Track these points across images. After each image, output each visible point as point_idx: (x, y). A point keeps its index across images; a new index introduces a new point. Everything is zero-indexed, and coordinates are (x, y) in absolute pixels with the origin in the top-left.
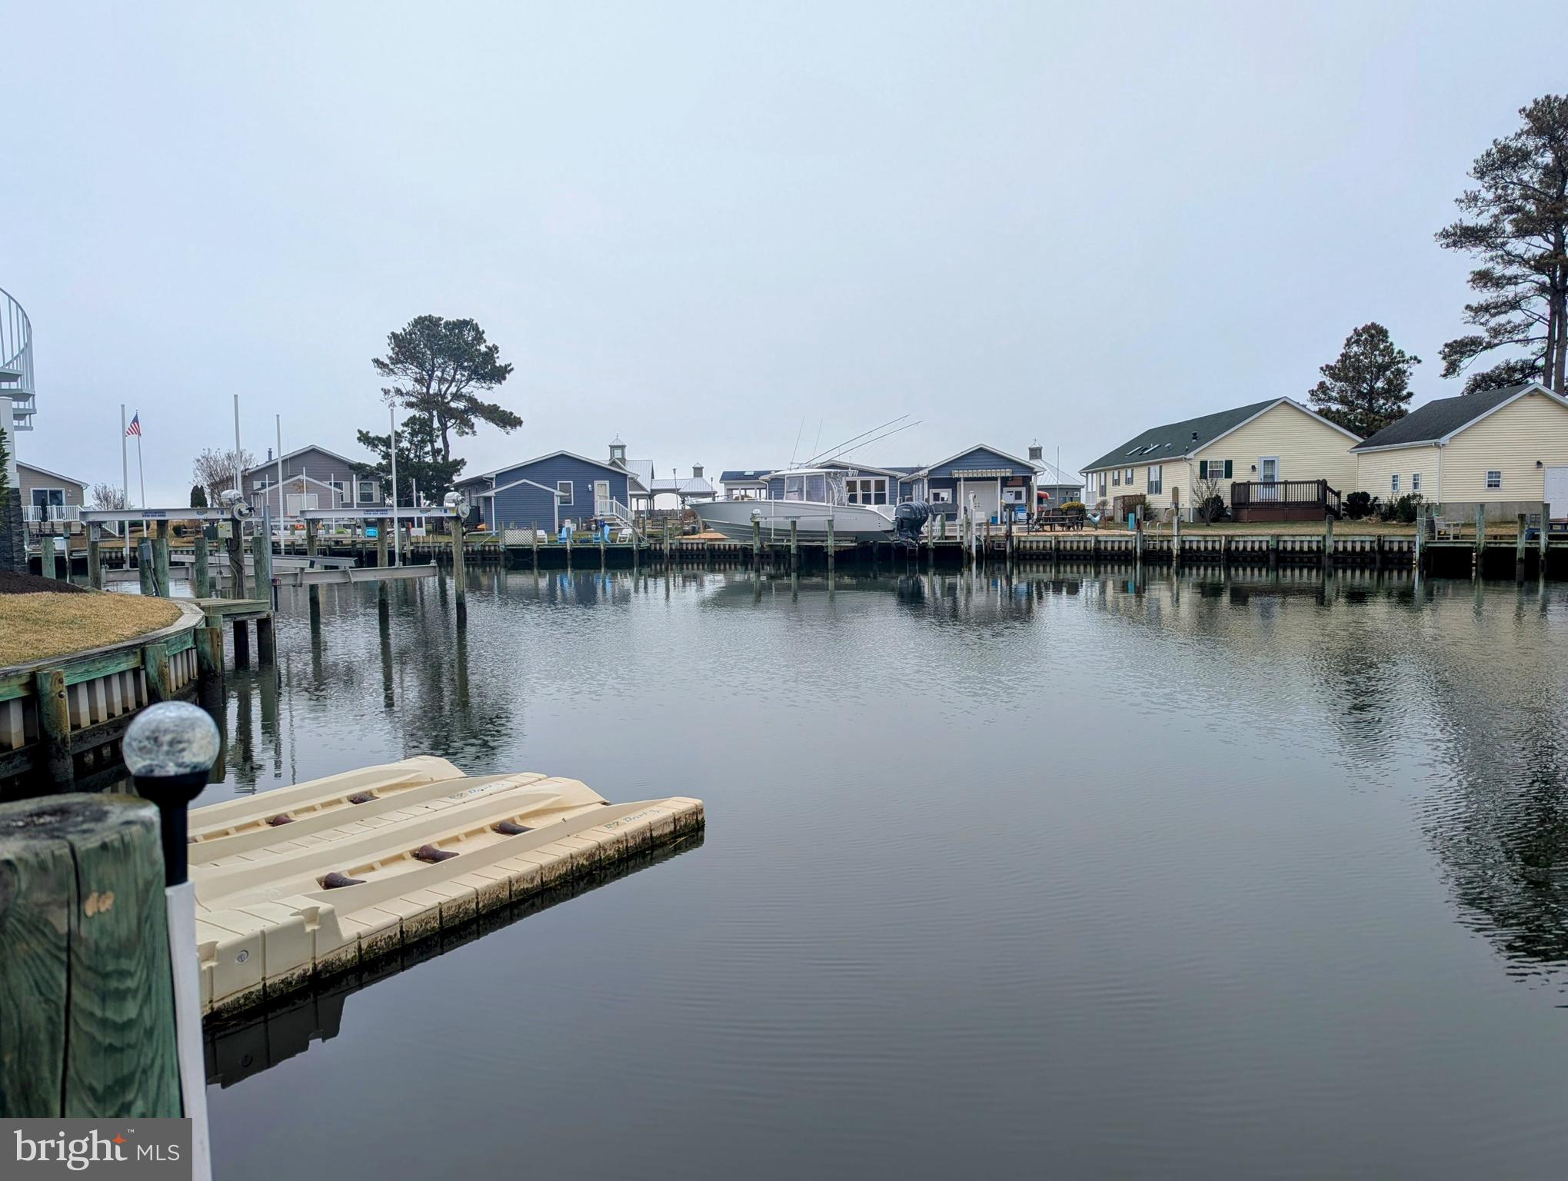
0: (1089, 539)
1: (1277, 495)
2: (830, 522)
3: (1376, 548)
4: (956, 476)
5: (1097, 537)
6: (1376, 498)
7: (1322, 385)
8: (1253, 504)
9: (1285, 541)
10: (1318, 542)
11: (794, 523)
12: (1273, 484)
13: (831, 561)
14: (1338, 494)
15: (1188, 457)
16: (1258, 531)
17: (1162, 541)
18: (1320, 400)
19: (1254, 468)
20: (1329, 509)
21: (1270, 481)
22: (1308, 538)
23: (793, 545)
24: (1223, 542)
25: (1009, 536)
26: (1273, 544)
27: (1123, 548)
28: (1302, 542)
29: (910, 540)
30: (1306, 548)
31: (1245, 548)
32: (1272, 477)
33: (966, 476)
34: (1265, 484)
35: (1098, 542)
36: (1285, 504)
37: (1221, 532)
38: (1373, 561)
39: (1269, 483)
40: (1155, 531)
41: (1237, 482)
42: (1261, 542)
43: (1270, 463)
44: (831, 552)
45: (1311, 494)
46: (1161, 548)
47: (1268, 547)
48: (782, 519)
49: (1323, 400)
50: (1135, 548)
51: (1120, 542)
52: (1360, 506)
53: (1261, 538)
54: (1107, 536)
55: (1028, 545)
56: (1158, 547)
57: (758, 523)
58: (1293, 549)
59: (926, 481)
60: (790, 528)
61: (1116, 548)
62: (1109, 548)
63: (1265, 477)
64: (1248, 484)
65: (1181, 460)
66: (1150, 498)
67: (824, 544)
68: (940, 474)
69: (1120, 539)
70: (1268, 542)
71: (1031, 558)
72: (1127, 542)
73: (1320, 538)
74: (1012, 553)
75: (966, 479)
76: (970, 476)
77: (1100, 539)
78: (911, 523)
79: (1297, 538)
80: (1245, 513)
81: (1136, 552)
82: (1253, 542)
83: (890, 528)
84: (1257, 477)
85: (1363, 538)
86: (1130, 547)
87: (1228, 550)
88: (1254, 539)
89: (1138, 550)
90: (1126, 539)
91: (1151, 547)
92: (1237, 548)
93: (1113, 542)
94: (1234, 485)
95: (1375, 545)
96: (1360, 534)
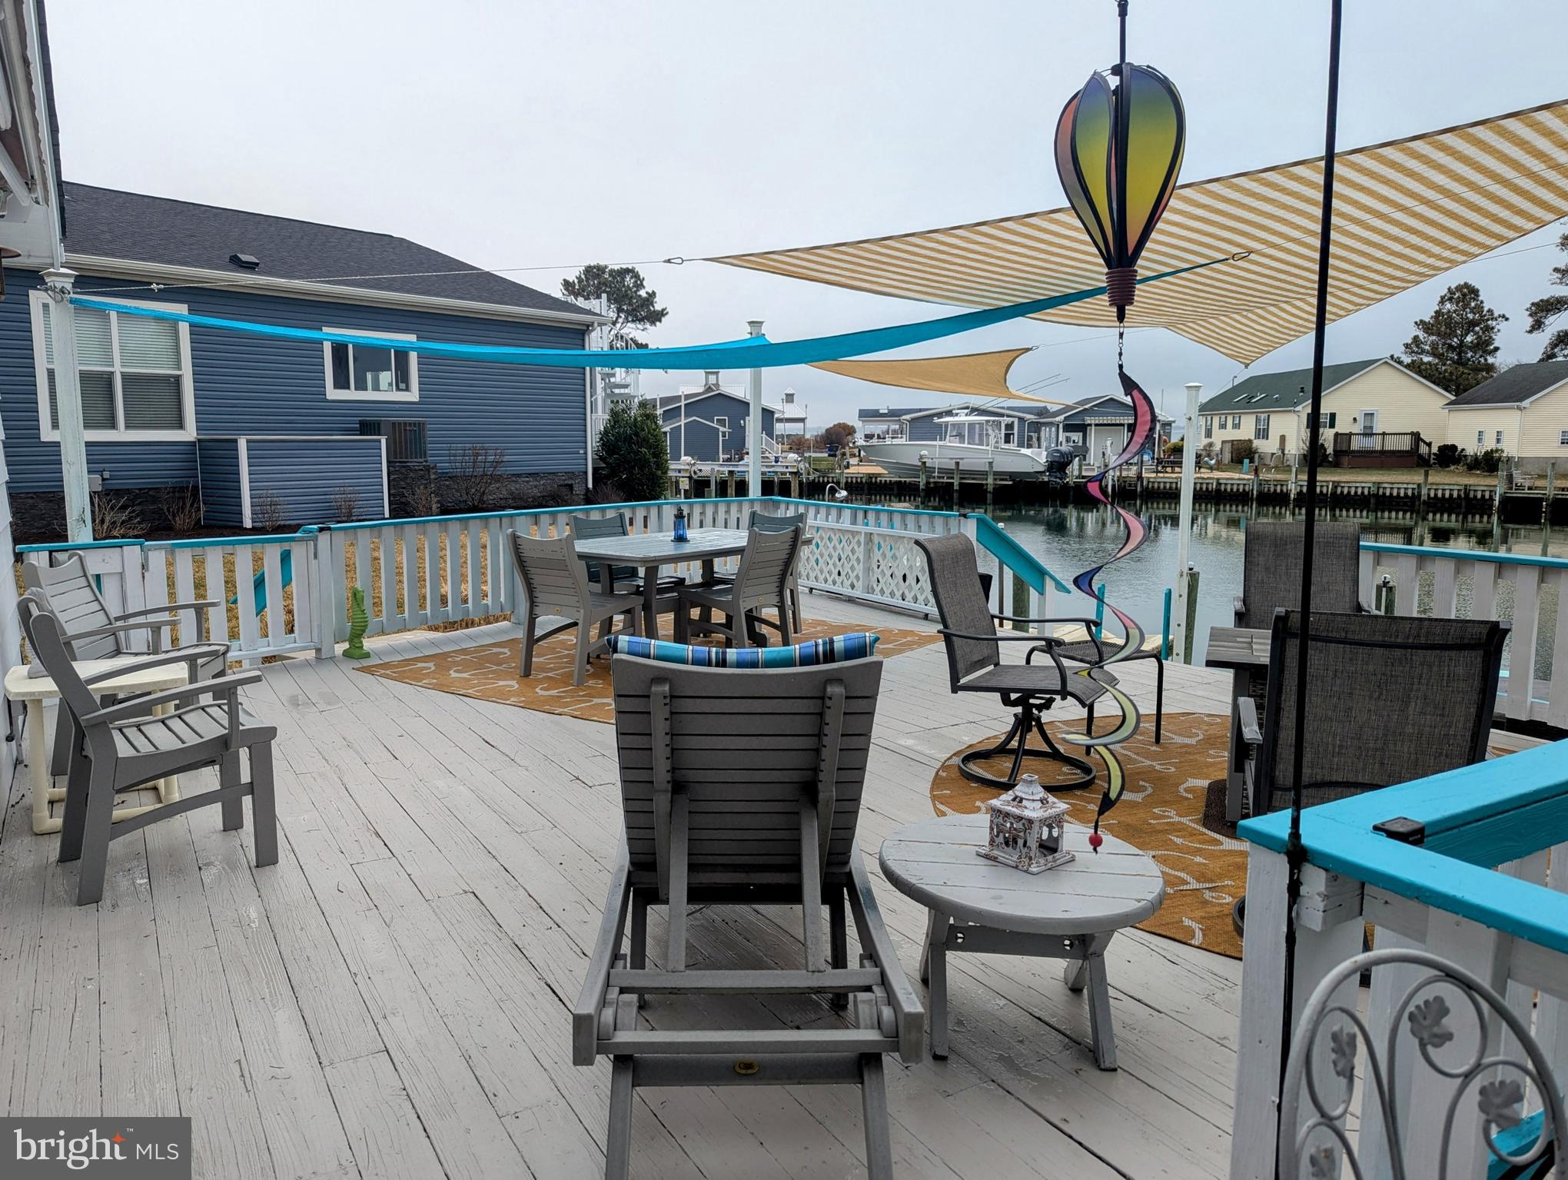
0: (1211, 481)
1: (1375, 444)
2: (991, 463)
3: (1463, 496)
4: (1089, 422)
5: (1218, 479)
6: (1463, 450)
7: (1416, 338)
8: (1353, 451)
9: (1385, 488)
10: (1413, 489)
11: (957, 464)
12: (1372, 434)
13: (989, 496)
14: (1429, 445)
15: (1297, 409)
16: (1360, 478)
17: (1276, 485)
18: (1413, 352)
19: (1355, 419)
20: (1420, 456)
21: (1369, 431)
22: (1405, 486)
23: (956, 482)
24: (1330, 487)
25: (1140, 477)
26: (1374, 490)
27: (1241, 490)
28: (1399, 489)
29: (1058, 480)
30: (1402, 494)
31: (1349, 492)
32: (1371, 428)
33: (1097, 422)
34: (1365, 435)
35: (1219, 484)
36: (1383, 452)
37: (1328, 479)
38: (1459, 506)
39: (1368, 433)
40: (1269, 476)
41: (1340, 432)
42: (1363, 488)
43: (1370, 415)
44: (990, 488)
45: (1405, 444)
46: (1275, 490)
47: (1369, 492)
48: (947, 460)
49: (1417, 353)
50: (1252, 490)
51: (1238, 485)
52: (1449, 456)
53: (1363, 485)
54: (1227, 479)
55: (1156, 485)
56: (1272, 490)
57: (924, 463)
58: (1391, 494)
59: (1061, 426)
60: (954, 467)
61: (1235, 490)
62: (1229, 490)
63: (1364, 427)
64: (1351, 434)
65: (1290, 411)
66: (1256, 443)
67: (984, 482)
68: (1074, 420)
69: (1239, 482)
70: (1370, 488)
71: (1159, 497)
72: (1244, 485)
73: (1415, 486)
74: (1141, 492)
75: (1096, 425)
76: (1101, 422)
77: (1221, 481)
78: (1059, 465)
79: (1395, 486)
80: (1345, 460)
81: (1253, 494)
82: (1356, 487)
83: (1042, 469)
84: (1357, 429)
85: (1452, 487)
86: (1247, 489)
87: (1334, 493)
88: (1358, 485)
89: (1255, 492)
90: (1245, 482)
91: (1266, 490)
92: (1342, 492)
93: (1232, 484)
94: (1337, 435)
95: (1462, 493)
96: (1449, 482)
